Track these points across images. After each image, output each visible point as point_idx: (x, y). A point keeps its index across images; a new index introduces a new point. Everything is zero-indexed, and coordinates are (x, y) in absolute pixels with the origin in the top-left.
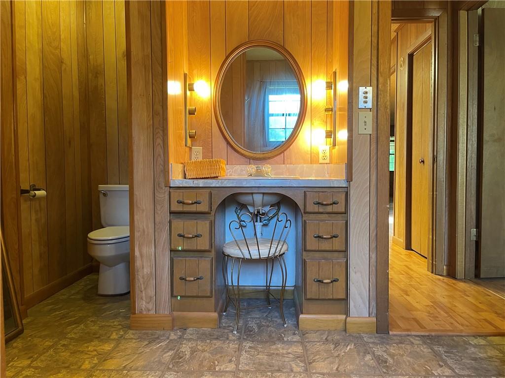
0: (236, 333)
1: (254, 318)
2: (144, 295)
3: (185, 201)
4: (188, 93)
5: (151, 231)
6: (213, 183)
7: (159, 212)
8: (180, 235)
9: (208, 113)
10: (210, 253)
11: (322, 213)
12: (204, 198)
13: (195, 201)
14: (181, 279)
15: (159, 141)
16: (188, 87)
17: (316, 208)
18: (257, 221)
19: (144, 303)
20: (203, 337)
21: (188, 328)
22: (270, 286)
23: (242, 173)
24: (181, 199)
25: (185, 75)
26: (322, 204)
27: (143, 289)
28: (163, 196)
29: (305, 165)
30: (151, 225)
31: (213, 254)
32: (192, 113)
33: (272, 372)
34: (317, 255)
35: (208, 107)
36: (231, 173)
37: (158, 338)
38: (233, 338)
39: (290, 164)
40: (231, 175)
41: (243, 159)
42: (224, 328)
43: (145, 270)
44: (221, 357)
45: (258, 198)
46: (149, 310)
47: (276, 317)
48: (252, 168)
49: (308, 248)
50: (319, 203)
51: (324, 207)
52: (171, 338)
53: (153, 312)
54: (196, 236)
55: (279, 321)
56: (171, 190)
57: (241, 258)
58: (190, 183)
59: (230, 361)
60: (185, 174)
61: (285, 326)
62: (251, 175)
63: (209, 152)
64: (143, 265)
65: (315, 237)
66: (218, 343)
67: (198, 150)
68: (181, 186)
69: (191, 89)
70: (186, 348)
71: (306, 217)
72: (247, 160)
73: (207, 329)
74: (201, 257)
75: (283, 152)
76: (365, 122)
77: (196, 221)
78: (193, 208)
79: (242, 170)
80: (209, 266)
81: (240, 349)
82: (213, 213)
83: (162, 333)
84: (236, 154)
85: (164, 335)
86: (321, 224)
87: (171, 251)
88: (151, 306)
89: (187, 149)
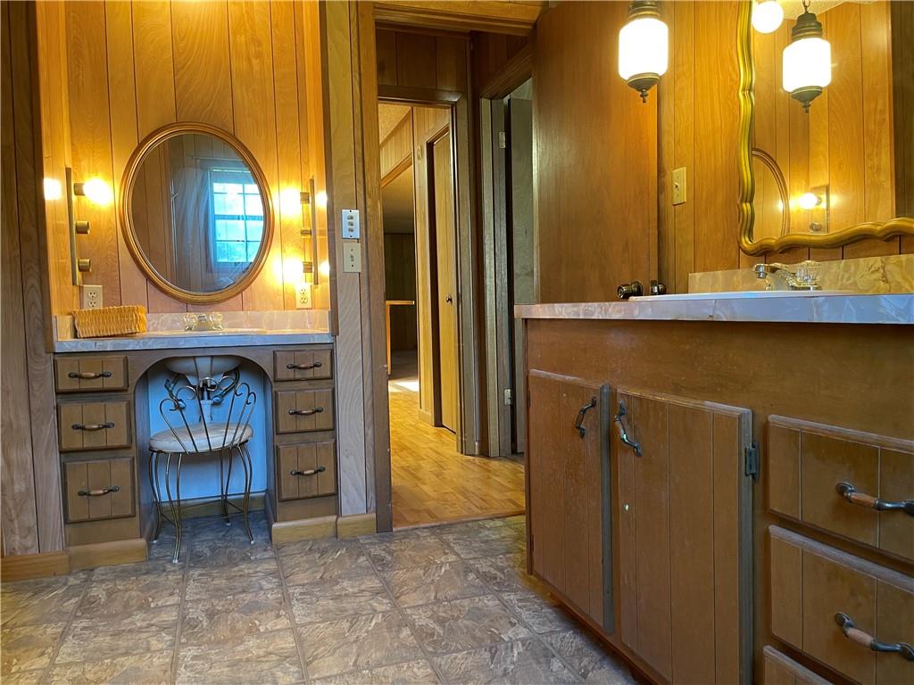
0: (176, 561)
1: (204, 541)
2: (16, 525)
3: (84, 374)
4: (74, 198)
5: (24, 423)
6: (130, 344)
7: (38, 393)
8: (76, 427)
9: (110, 231)
10: (128, 451)
11: (299, 380)
12: (116, 368)
13: (101, 373)
14: (81, 494)
15: (33, 281)
16: (74, 189)
17: (291, 374)
18: (203, 399)
19: (18, 538)
20: (124, 574)
21: (96, 568)
22: (227, 495)
23: (174, 325)
24: (76, 372)
25: (68, 171)
26: (299, 368)
27: (14, 516)
28: (44, 367)
29: (275, 311)
30: (24, 415)
31: (133, 452)
32: (82, 230)
33: (234, 595)
34: (295, 438)
35: (110, 220)
36: (155, 325)
37: (48, 586)
38: (173, 568)
39: (253, 310)
40: (155, 329)
41: (175, 304)
42: (157, 559)
43: (17, 487)
44: (157, 592)
45: (204, 364)
46: (27, 549)
47: (239, 535)
48: (191, 318)
49: (281, 430)
50: (294, 367)
51: (303, 371)
52: (69, 584)
53: (34, 550)
54: (105, 427)
55: (243, 538)
56: (57, 358)
57: (179, 453)
58: (91, 346)
59: (172, 594)
60: (76, 331)
61: (252, 542)
62: (190, 329)
63: (114, 292)
64: (12, 480)
65: (291, 414)
66: (150, 579)
67: (94, 290)
68: (74, 350)
69: (79, 193)
70: (99, 592)
71: (276, 387)
72: (181, 304)
73: (128, 564)
74: (115, 458)
75: (241, 292)
76: (352, 257)
77: (103, 404)
78: (98, 384)
79: (174, 322)
80: (128, 470)
81: (185, 580)
82: (131, 390)
83: (53, 579)
84: (163, 296)
85: (57, 582)
86: (299, 394)
87: (60, 453)
88: (29, 541)
89: (76, 290)
